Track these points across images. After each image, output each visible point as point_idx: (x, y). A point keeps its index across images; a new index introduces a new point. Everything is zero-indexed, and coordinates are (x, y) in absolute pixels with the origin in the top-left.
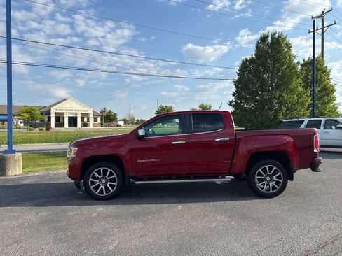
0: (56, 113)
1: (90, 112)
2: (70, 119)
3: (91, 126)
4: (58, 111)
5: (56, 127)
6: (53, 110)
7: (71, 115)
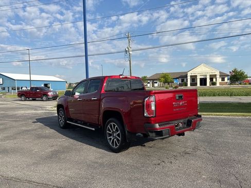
0: (191, 76)
1: (218, 73)
2: (201, 80)
3: (218, 85)
4: (193, 75)
5: (191, 85)
6: (189, 75)
7: (203, 77)
